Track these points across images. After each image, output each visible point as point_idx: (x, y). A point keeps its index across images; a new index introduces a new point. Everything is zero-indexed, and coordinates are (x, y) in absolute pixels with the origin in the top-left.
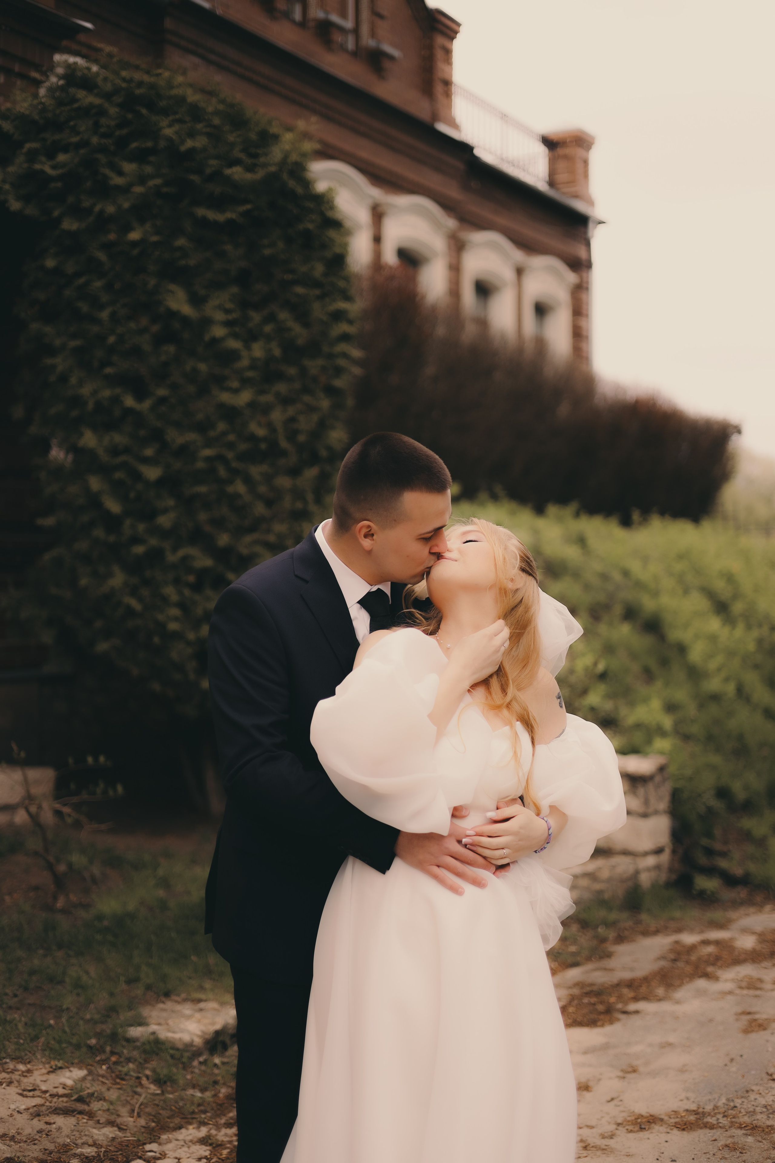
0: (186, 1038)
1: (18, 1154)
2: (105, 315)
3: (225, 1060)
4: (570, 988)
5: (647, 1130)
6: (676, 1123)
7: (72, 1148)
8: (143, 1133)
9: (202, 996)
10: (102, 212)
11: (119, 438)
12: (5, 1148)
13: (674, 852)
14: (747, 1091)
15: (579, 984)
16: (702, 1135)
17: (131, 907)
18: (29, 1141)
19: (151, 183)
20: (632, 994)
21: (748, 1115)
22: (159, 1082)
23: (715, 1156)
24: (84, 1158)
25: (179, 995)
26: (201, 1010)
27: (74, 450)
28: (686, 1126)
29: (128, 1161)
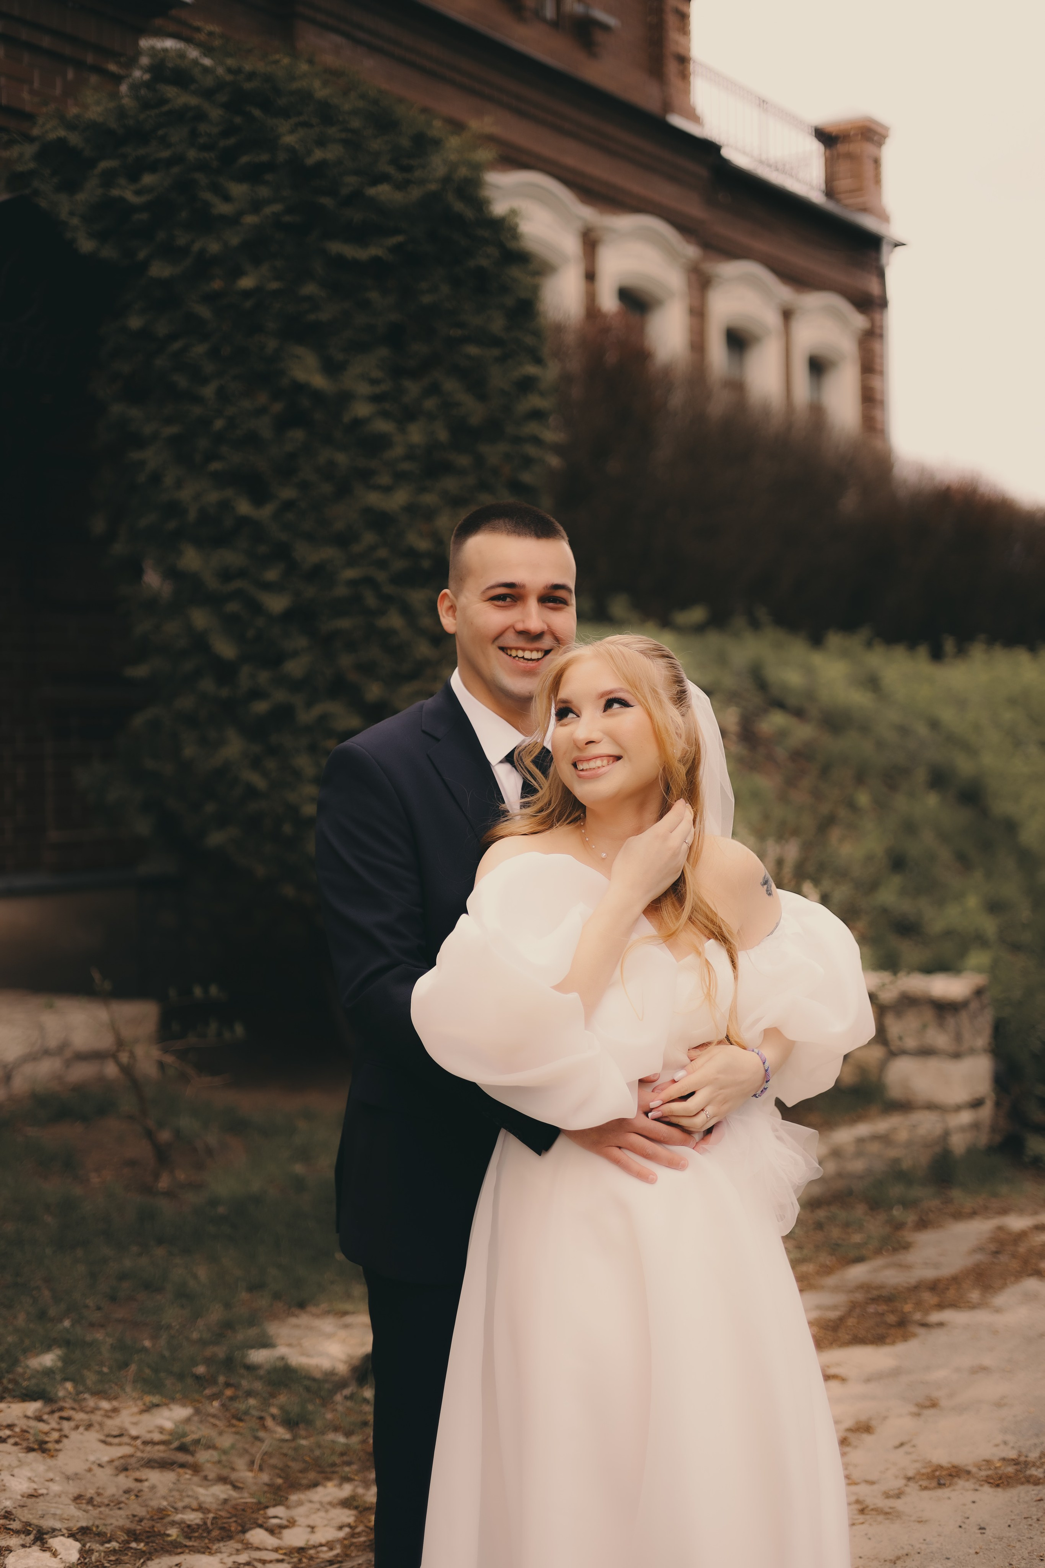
0: (326, 1364)
1: (97, 1522)
2: (209, 391)
4: (851, 1291)
5: (948, 1487)
6: (987, 1476)
7: (170, 1513)
8: (265, 1492)
9: (348, 1307)
10: (203, 251)
11: (232, 558)
12: (79, 1513)
13: (998, 1104)
15: (864, 1287)
16: (1023, 1493)
17: (257, 1186)
18: (112, 1504)
19: (268, 210)
20: (935, 1300)
22: (290, 1422)
23: (1040, 1522)
24: (185, 1527)
26: (346, 1326)
27: (172, 573)
28: (1001, 1481)
29: (244, 1531)
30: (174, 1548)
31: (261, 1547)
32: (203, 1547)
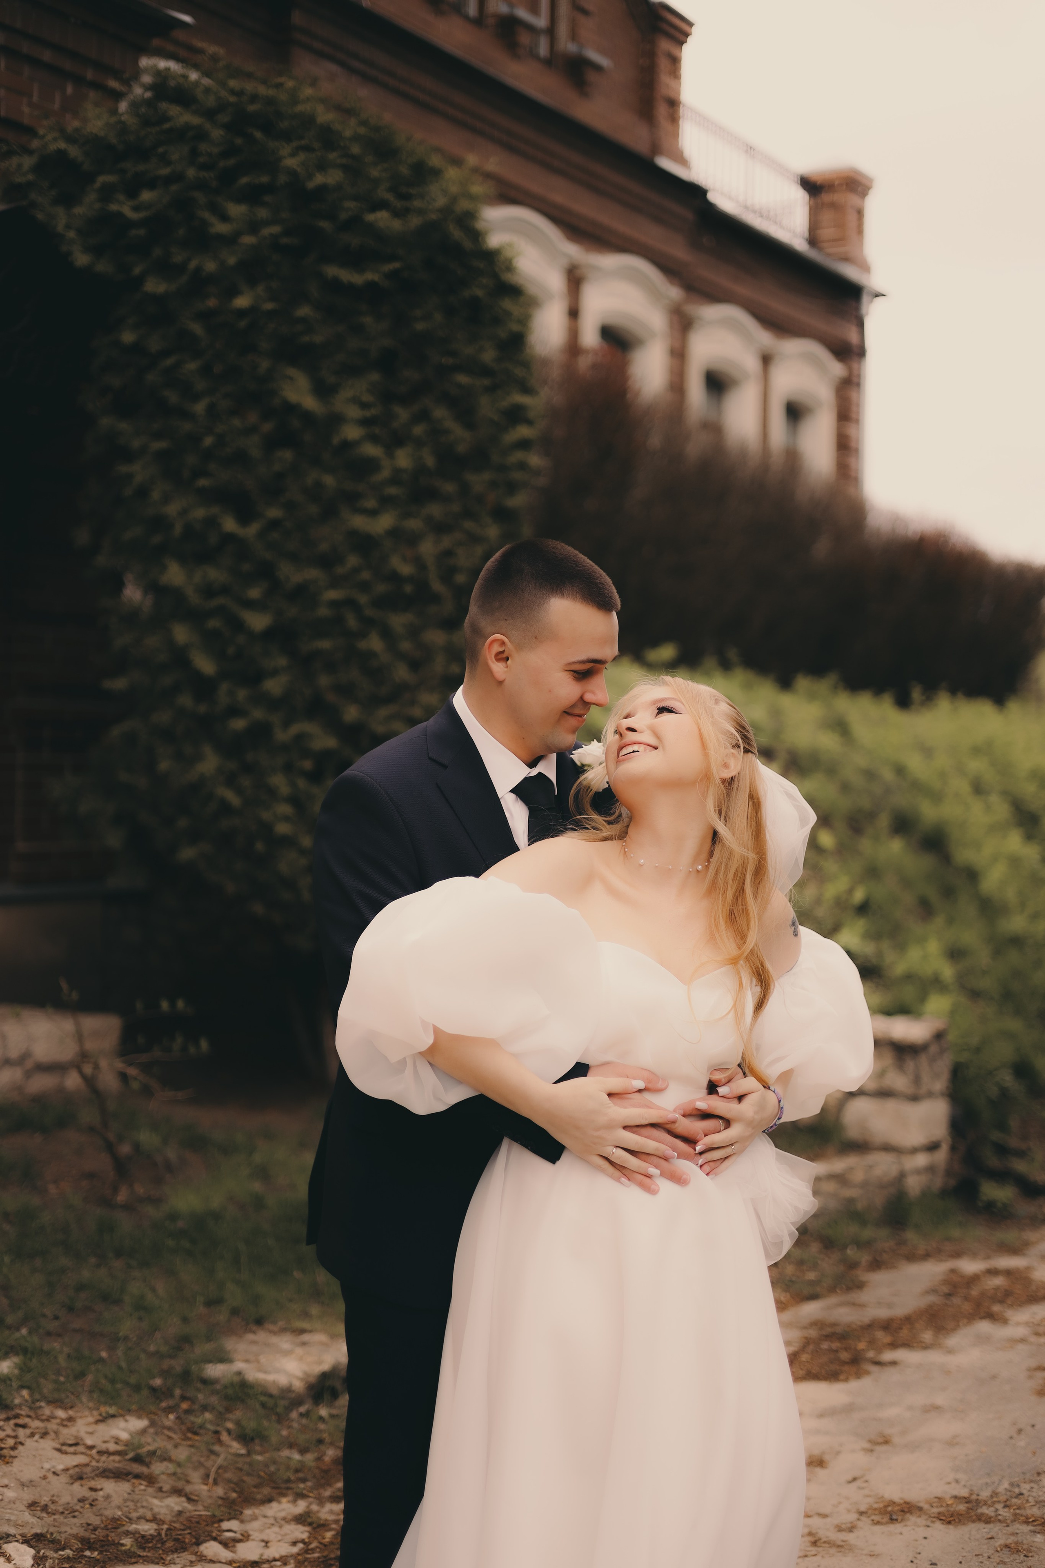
0: (283, 1380)
1: (52, 1530)
2: (200, 408)
3: (334, 1412)
4: (805, 1328)
5: (900, 1522)
6: (939, 1513)
7: (124, 1523)
8: (220, 1506)
9: (306, 1325)
10: (198, 269)
11: (215, 574)
12: (34, 1520)
13: (953, 1148)
14: (1039, 1474)
15: (817, 1324)
16: (975, 1531)
17: (216, 1202)
18: (66, 1512)
19: (267, 231)
20: (887, 1339)
21: (1038, 1506)
22: (245, 1438)
23: (991, 1560)
24: (139, 1537)
25: (274, 1323)
26: (304, 1344)
27: (155, 588)
28: (953, 1518)
29: (198, 1544)
30: (129, 1557)
31: (215, 1559)
32: (156, 1558)
